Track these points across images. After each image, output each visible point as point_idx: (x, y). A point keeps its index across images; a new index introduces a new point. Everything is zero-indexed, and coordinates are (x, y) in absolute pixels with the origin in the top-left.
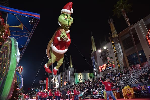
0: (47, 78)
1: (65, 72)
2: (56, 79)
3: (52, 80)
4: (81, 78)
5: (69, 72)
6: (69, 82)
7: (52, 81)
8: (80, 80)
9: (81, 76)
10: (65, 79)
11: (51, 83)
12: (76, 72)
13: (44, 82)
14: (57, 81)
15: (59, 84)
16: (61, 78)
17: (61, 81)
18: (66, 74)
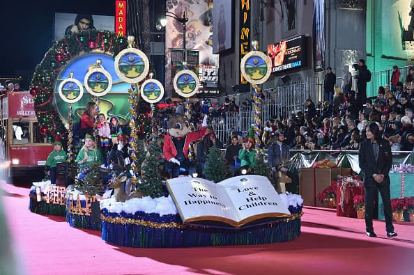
0: (121, 5)
3: (164, 22)
7: (164, 29)
10: (280, 24)
14: (208, 28)
15: (226, 58)
16: (245, 14)
17: (241, 41)
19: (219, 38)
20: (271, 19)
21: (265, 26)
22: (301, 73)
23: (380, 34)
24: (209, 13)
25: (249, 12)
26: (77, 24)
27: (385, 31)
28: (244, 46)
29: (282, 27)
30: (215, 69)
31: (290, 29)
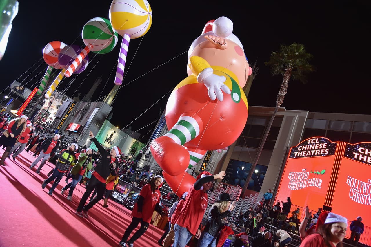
0: (36, 89)
1: (86, 103)
2: (57, 103)
3: (46, 100)
4: (113, 139)
5: (96, 110)
6: (79, 130)
7: (44, 102)
8: (107, 140)
9: (114, 134)
10: (77, 119)
11: (38, 106)
12: (110, 119)
13: (22, 92)
14: (57, 110)
15: (57, 119)
16: (69, 111)
17: (64, 117)
18: (86, 109)
19: (59, 113)
20: (75, 116)
21: (73, 117)
22: (75, 134)
23: (101, 136)
24: (60, 106)
25: (71, 111)
26: (19, 87)
27: (102, 136)
28: (64, 119)
29: (77, 120)
30: (52, 121)
31: (79, 122)
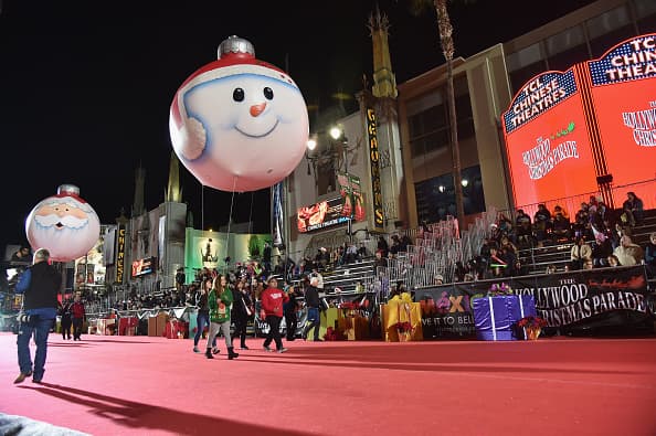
1: (141, 219)
6: (154, 264)
9: (211, 243)
12: (191, 223)
13: (29, 256)
14: (101, 254)
15: (110, 269)
16: (122, 246)
17: (119, 259)
18: (146, 228)
19: (106, 259)
20: (136, 248)
21: (132, 252)
22: (151, 276)
24: (102, 246)
26: (21, 251)
27: (194, 256)
28: (120, 262)
29: (141, 252)
30: (103, 276)
31: (145, 253)
